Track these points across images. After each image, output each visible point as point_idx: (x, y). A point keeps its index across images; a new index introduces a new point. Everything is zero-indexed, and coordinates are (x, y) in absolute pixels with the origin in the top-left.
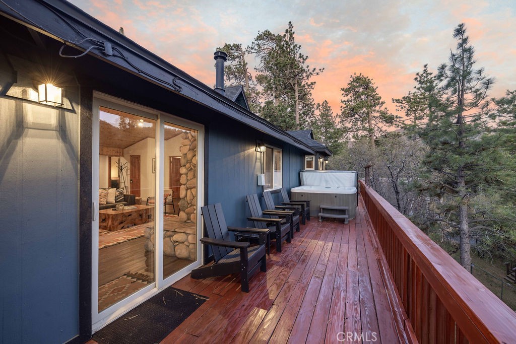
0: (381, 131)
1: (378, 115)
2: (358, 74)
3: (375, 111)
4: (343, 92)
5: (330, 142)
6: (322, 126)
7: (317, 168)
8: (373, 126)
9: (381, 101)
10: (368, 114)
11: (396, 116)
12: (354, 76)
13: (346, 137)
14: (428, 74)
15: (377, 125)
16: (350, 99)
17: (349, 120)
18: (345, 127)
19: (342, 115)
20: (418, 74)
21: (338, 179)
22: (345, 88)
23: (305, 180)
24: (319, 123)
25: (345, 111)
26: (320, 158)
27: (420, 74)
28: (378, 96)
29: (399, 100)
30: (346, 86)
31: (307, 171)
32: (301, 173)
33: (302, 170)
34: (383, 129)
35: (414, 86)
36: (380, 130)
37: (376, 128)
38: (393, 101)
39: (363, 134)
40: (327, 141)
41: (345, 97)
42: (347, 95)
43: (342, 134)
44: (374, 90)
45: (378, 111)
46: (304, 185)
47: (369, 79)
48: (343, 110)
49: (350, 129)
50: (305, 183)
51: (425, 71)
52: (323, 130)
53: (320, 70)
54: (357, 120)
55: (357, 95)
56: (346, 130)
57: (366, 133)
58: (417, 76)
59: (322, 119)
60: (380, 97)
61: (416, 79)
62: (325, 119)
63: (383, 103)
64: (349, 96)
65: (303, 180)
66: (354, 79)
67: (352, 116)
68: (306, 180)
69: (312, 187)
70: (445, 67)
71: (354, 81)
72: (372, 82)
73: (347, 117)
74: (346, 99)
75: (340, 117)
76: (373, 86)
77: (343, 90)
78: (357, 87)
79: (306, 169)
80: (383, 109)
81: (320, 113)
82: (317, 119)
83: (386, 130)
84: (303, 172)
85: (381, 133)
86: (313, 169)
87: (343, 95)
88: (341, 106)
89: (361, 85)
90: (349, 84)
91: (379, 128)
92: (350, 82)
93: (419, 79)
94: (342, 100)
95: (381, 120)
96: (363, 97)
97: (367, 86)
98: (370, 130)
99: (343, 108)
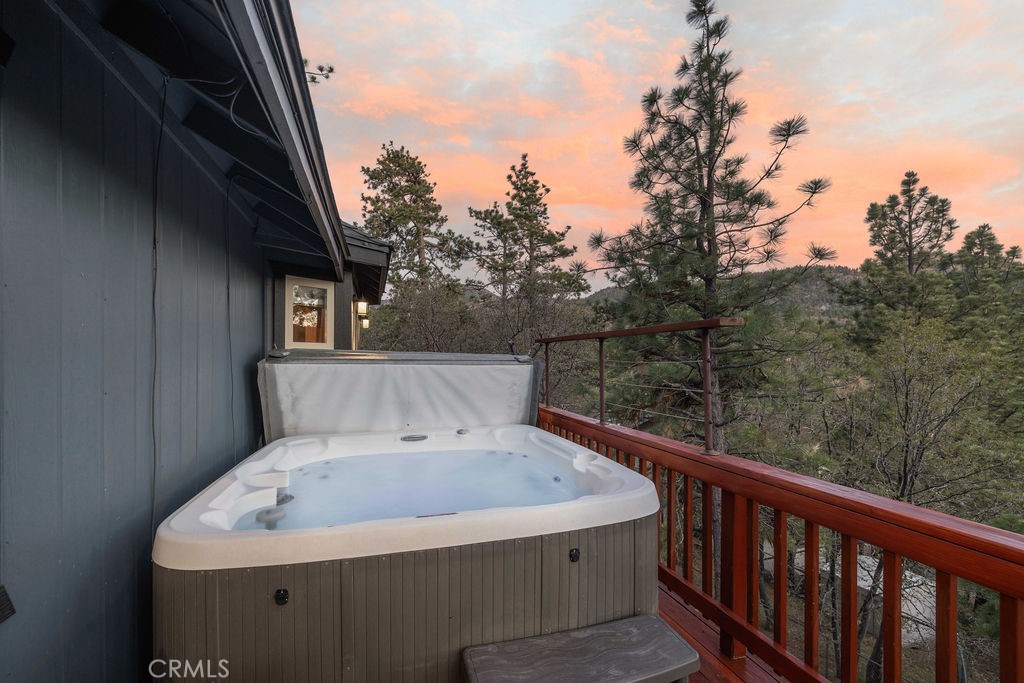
0: (441, 275)
1: (435, 241)
2: (398, 149)
3: (429, 232)
4: (367, 178)
7: (342, 342)
8: (427, 262)
9: (441, 214)
10: (417, 235)
11: (478, 244)
12: (390, 148)
14: (528, 173)
15: (434, 262)
16: (382, 198)
19: (366, 227)
20: (513, 168)
21: (459, 394)
22: (371, 169)
23: (285, 404)
25: (371, 220)
27: (516, 169)
28: (435, 203)
29: (480, 213)
30: (373, 165)
31: (298, 356)
32: (263, 365)
33: (267, 348)
34: (445, 272)
35: (507, 192)
36: (438, 274)
37: (432, 270)
38: (471, 213)
39: (410, 276)
41: (372, 190)
42: (375, 187)
45: (436, 235)
46: (281, 435)
47: (420, 163)
48: (368, 216)
50: (289, 421)
51: (524, 166)
53: (321, 69)
54: (395, 246)
55: (396, 192)
57: (413, 275)
58: (513, 174)
60: (440, 207)
61: (510, 177)
63: (444, 220)
64: (380, 188)
65: (277, 403)
66: (389, 155)
67: (386, 236)
68: (295, 402)
69: (333, 442)
70: (660, 97)
71: (390, 159)
72: (426, 170)
74: (372, 194)
76: (426, 178)
77: (366, 171)
78: (398, 174)
79: (290, 344)
80: (443, 230)
83: (449, 275)
84: (274, 359)
85: (440, 279)
86: (329, 345)
87: (367, 185)
88: (365, 207)
89: (405, 170)
90: (380, 162)
91: (436, 268)
92: (381, 159)
93: (514, 179)
94: (365, 196)
95: (440, 255)
96: (407, 198)
97: (416, 178)
98: (423, 270)
99: (369, 212)
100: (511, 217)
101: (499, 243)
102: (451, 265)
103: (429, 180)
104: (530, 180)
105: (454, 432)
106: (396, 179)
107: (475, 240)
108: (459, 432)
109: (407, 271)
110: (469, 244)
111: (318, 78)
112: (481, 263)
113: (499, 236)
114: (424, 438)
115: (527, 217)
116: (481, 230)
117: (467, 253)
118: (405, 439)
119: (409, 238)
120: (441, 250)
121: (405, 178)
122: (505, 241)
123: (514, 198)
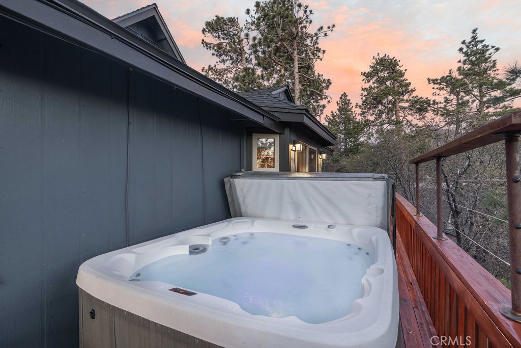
0: (411, 125)
1: (407, 105)
2: (382, 56)
3: (403, 100)
4: (364, 77)
5: (351, 141)
6: (340, 122)
7: (285, 166)
8: (401, 118)
9: (410, 88)
10: (394, 104)
11: (434, 101)
12: (377, 57)
13: (368, 133)
14: (478, 41)
15: (406, 118)
16: (373, 86)
17: (371, 112)
18: (367, 120)
19: (363, 105)
20: (464, 42)
21: (329, 201)
22: (366, 72)
24: (337, 119)
25: (366, 100)
26: (294, 143)
27: (467, 42)
28: (406, 82)
29: (437, 80)
30: (368, 70)
32: (228, 180)
34: (414, 123)
35: (459, 60)
36: (409, 124)
37: (405, 122)
38: (429, 81)
39: (389, 128)
40: (346, 139)
41: (367, 83)
42: (369, 82)
43: (362, 129)
44: (402, 75)
45: (407, 101)
46: (241, 216)
47: (396, 60)
48: (364, 98)
49: (373, 122)
51: (474, 38)
52: (342, 127)
53: (329, 27)
54: (381, 112)
55: (381, 81)
56: (367, 124)
58: (464, 46)
59: (341, 114)
60: (410, 83)
61: (461, 50)
62: (344, 114)
63: (413, 91)
64: (371, 82)
66: (377, 61)
67: (375, 108)
69: (257, 223)
71: (377, 64)
72: (400, 64)
73: (369, 109)
74: (367, 86)
75: (360, 106)
76: (401, 69)
77: (364, 74)
78: (382, 71)
80: (412, 97)
81: (338, 107)
82: (335, 114)
83: (417, 124)
84: (235, 177)
85: (411, 127)
86: (276, 169)
87: (364, 81)
88: (362, 94)
89: (386, 67)
90: (371, 67)
91: (408, 121)
92: (372, 65)
93: (465, 50)
94: (363, 88)
95: (410, 112)
96: (388, 83)
97: (393, 70)
98: (398, 123)
99: (364, 96)
100: (461, 77)
101: (453, 97)
102: (418, 117)
103: (402, 69)
104: (480, 46)
105: (326, 226)
106: (381, 74)
107: (432, 98)
108: (329, 227)
109: (387, 125)
110: (428, 102)
111: (328, 33)
112: (436, 112)
113: (451, 92)
114: (305, 227)
115: (475, 74)
116: (438, 91)
117: (426, 108)
118: (295, 226)
119: (390, 106)
120: (411, 110)
121: (386, 72)
122: (457, 94)
123: (464, 62)
